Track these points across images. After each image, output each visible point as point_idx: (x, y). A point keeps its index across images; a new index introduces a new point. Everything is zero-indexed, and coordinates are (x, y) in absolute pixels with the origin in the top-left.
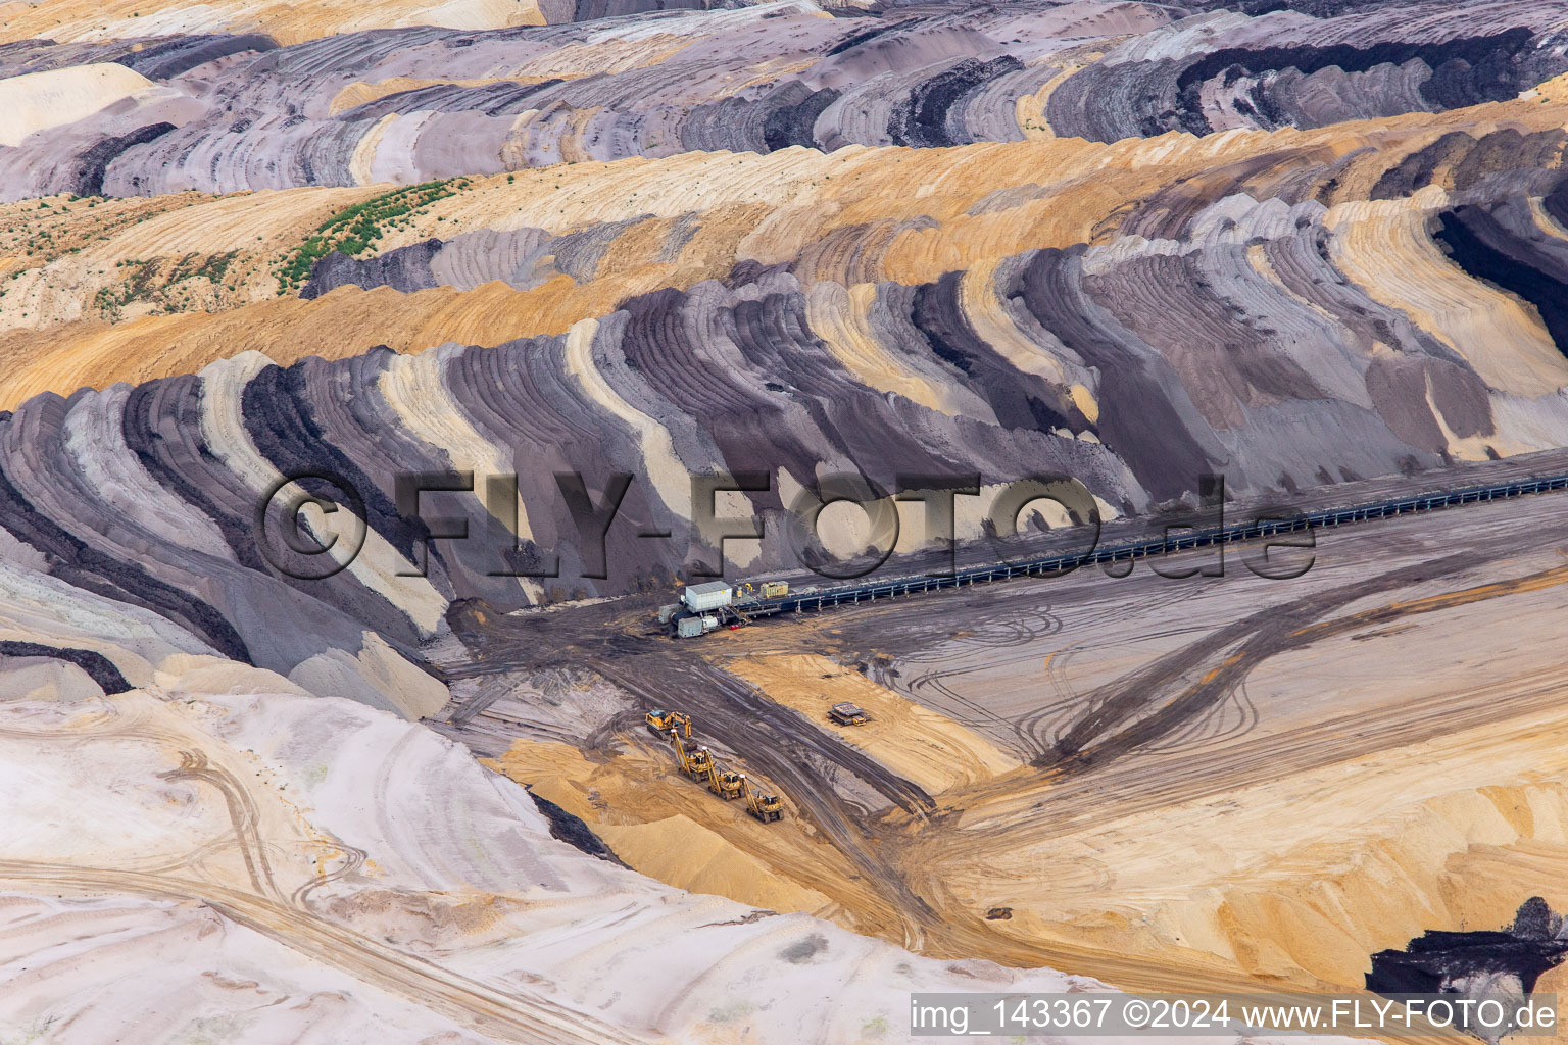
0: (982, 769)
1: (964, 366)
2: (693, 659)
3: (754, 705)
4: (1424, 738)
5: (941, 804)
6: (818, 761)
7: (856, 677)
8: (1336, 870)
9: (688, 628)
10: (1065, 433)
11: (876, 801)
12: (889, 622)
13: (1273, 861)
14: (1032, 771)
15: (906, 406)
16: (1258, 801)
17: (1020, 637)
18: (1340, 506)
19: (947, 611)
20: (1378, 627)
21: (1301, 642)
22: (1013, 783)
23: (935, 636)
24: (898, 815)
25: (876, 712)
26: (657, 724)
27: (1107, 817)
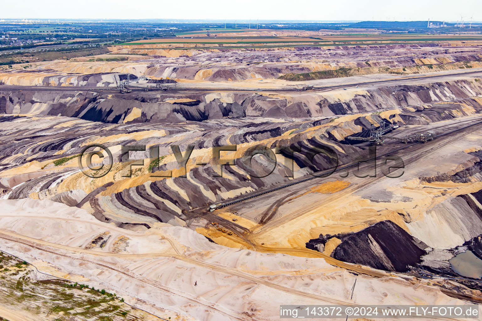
0: (253, 225)
1: (234, 174)
2: (213, 214)
3: (223, 220)
4: (301, 215)
5: (250, 230)
6: (233, 226)
7: (234, 215)
8: (299, 233)
9: (211, 210)
10: (247, 181)
11: (243, 231)
12: (234, 207)
13: (291, 233)
14: (259, 225)
15: (229, 180)
16: (287, 225)
17: (251, 207)
18: (280, 187)
19: (240, 205)
20: (290, 201)
21: (282, 204)
22: (257, 227)
23: (241, 208)
24: (246, 232)
25: (238, 219)
26: (213, 224)
27: (270, 230)
